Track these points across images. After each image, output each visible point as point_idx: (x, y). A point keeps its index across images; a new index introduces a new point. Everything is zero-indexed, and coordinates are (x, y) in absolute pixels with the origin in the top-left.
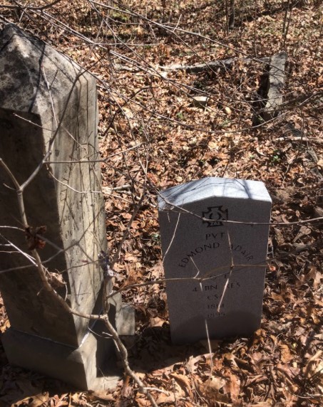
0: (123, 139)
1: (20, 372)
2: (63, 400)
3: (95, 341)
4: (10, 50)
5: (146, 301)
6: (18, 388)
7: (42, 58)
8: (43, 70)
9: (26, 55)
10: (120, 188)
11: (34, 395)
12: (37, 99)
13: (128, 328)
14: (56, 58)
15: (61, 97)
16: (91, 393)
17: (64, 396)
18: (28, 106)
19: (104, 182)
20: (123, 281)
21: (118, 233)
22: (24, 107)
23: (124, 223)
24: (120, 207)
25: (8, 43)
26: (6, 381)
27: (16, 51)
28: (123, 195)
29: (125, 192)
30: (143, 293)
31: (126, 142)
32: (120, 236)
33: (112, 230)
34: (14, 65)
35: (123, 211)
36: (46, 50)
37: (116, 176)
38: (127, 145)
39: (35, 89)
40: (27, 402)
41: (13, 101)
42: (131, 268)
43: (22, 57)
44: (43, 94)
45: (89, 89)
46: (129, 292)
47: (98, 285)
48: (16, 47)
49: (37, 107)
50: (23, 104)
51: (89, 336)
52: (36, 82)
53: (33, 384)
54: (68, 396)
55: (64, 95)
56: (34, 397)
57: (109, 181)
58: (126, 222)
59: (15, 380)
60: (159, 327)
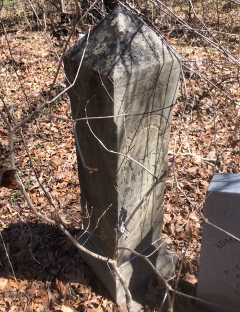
0: (227, 123)
1: (82, 263)
2: (98, 299)
3: (132, 270)
4: (112, 25)
5: (192, 257)
6: (76, 273)
7: (135, 34)
8: (132, 44)
9: (122, 29)
10: (209, 159)
11: (82, 284)
12: (116, 67)
13: (167, 272)
14: (149, 37)
15: (140, 69)
16: (117, 306)
17: (99, 297)
18: (108, 70)
19: (198, 151)
20: (180, 232)
21: (192, 194)
22: (105, 71)
23: (200, 188)
24: (202, 174)
25: (113, 19)
26: (72, 264)
27: (116, 26)
28: (209, 166)
29: (211, 164)
30: (192, 249)
31: (229, 126)
32: (193, 197)
33: (188, 190)
34: (111, 37)
35: (203, 179)
36: (142, 28)
37: (210, 150)
38: (229, 128)
39: (118, 57)
40: (77, 287)
41: (101, 65)
42: (191, 225)
43: (118, 30)
44: (124, 63)
45: (173, 68)
46: (181, 243)
47: (147, 229)
48: (117, 23)
49: (113, 73)
50: (106, 69)
51: (128, 264)
52: (121, 52)
53: (85, 276)
54: (101, 298)
55: (143, 68)
56: (82, 285)
57: (203, 152)
58: (202, 188)
59: (77, 266)
60: (191, 284)
